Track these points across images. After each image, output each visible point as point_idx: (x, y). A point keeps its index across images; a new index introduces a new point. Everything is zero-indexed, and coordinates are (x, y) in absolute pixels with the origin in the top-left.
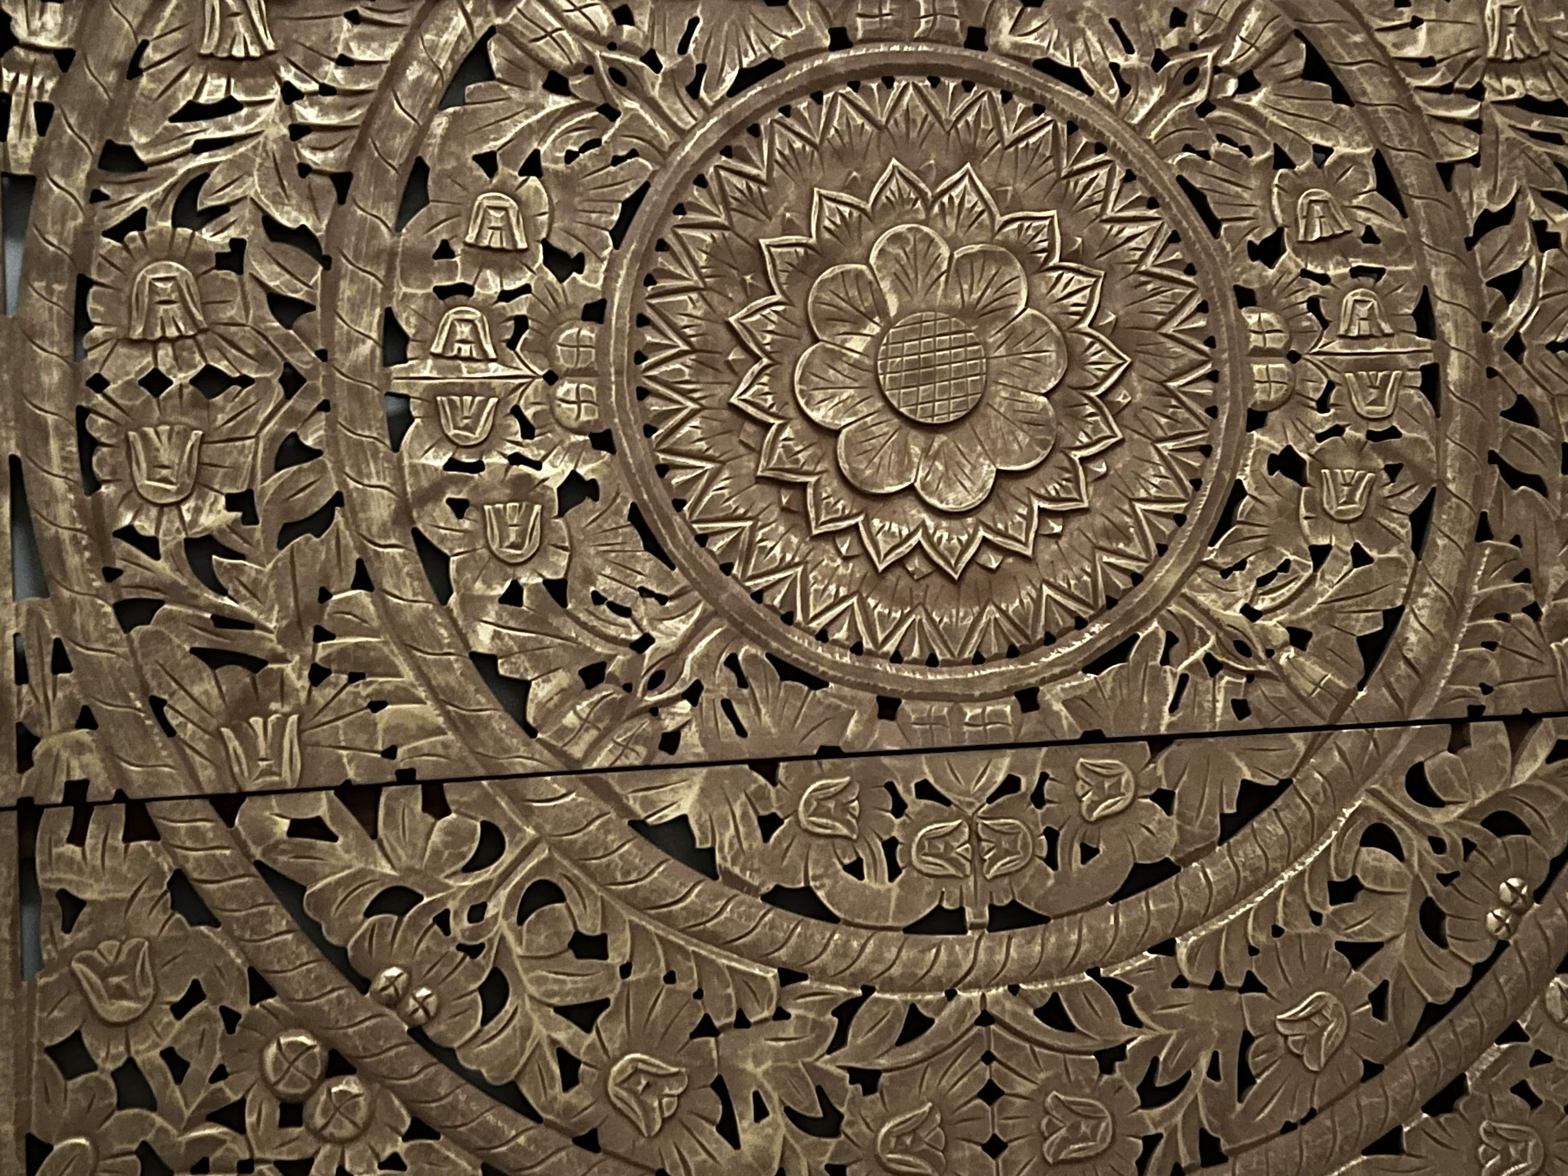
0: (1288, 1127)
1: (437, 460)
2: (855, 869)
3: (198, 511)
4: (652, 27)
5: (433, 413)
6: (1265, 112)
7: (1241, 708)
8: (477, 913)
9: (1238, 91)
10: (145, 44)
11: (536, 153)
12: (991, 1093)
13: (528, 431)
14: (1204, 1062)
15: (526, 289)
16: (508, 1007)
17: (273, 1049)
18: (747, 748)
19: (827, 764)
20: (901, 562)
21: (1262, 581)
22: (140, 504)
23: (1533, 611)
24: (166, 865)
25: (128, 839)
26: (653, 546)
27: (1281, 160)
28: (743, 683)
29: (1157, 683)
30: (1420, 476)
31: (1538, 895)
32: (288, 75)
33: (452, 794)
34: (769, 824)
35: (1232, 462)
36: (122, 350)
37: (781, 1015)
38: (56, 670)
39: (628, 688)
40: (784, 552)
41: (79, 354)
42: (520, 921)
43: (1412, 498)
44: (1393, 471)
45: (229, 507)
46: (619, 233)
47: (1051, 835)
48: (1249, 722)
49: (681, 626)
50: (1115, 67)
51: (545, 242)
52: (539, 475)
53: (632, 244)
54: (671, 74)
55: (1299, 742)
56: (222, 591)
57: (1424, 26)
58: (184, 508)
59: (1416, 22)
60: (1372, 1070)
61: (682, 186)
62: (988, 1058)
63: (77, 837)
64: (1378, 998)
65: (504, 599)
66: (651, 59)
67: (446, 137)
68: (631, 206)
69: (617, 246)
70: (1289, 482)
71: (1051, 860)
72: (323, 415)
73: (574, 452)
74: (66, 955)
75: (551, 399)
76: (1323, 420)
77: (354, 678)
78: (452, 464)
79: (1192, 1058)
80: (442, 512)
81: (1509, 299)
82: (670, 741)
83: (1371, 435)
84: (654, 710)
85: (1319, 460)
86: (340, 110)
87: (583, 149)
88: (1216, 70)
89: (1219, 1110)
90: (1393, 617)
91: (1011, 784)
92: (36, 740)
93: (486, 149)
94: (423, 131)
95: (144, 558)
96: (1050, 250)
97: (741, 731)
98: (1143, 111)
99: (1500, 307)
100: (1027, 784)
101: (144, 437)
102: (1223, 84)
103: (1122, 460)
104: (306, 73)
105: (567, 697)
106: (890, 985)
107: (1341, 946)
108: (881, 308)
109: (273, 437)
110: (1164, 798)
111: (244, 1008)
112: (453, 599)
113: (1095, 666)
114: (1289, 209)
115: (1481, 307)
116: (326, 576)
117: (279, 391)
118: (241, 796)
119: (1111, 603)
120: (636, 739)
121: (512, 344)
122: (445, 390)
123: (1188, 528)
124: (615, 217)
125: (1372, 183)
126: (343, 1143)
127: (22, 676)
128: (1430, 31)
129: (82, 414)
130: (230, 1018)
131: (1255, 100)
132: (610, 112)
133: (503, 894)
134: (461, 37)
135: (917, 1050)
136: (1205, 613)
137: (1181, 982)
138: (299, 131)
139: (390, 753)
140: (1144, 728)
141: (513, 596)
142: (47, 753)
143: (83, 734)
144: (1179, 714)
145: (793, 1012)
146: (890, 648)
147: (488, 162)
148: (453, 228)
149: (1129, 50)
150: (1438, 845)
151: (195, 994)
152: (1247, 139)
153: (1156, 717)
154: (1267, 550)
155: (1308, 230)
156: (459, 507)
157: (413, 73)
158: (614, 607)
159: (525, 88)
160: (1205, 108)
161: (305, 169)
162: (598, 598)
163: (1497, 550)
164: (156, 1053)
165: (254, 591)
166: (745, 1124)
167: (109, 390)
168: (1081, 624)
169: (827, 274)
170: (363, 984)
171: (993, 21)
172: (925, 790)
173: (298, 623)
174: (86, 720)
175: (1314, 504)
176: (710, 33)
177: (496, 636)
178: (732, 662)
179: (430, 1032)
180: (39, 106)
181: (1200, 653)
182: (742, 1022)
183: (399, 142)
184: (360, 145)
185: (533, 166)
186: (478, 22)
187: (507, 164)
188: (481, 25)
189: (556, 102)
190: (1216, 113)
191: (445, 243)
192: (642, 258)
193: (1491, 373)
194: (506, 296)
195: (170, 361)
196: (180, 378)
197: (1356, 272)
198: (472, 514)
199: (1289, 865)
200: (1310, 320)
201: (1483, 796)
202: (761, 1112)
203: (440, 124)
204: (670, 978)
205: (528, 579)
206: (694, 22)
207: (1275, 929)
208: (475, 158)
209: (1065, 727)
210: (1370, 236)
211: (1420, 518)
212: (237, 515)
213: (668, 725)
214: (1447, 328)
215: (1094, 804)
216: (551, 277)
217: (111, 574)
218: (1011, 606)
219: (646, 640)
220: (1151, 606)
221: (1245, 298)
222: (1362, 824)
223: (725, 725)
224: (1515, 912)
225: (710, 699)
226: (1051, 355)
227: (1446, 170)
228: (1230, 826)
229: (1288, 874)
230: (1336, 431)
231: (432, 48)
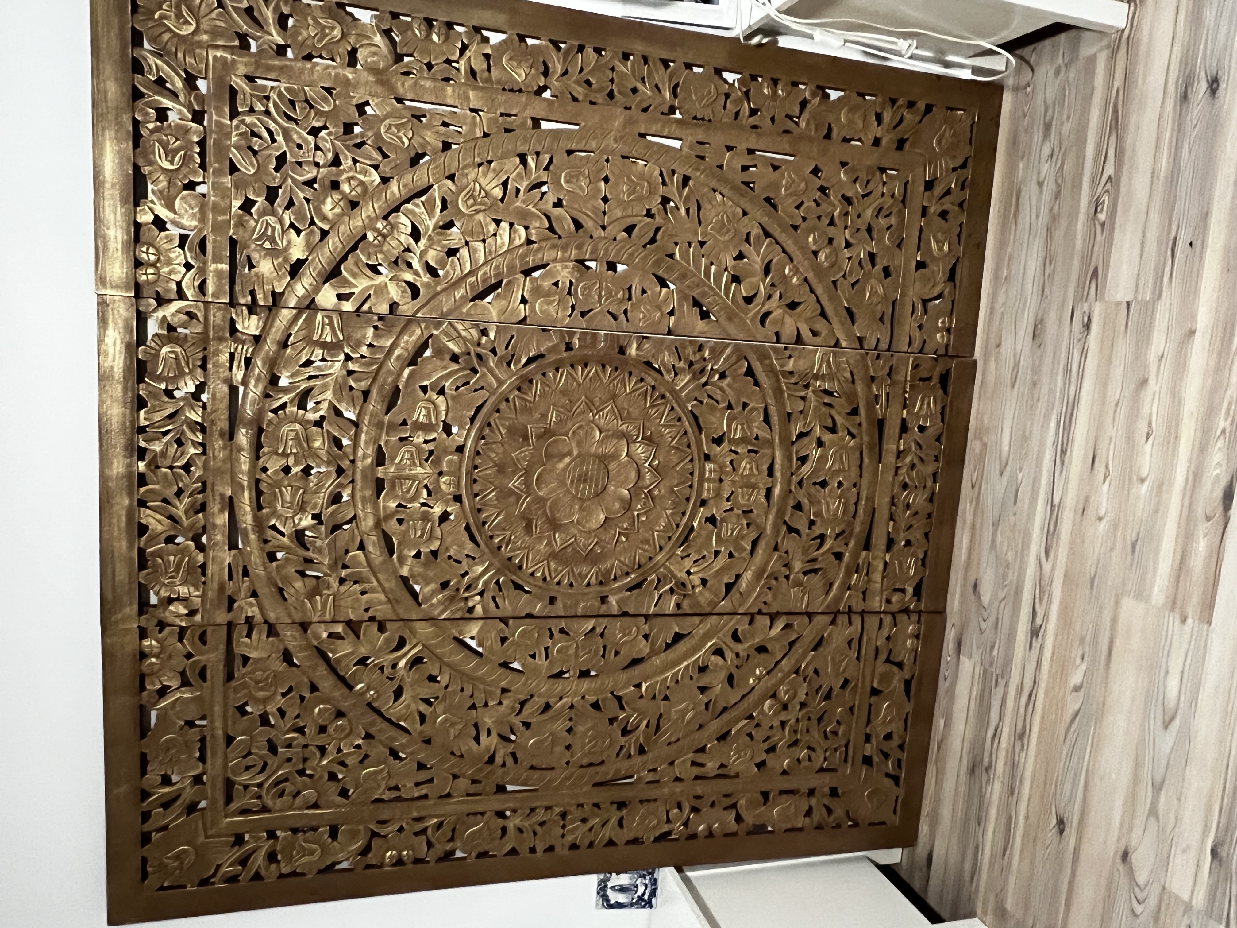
0: (669, 744)
1: (393, 505)
2: (533, 656)
3: (301, 519)
4: (495, 338)
5: (393, 486)
6: (727, 388)
7: (678, 606)
8: (394, 666)
9: (719, 379)
10: (290, 334)
11: (444, 386)
12: (570, 730)
13: (429, 494)
14: (645, 723)
15: (434, 440)
16: (403, 697)
17: (317, 710)
18: (499, 613)
19: (528, 620)
20: (564, 549)
21: (695, 562)
22: (279, 517)
23: (787, 577)
24: (282, 648)
25: (268, 637)
26: (473, 539)
27: (730, 407)
28: (500, 590)
29: (651, 596)
30: (758, 526)
31: (768, 673)
32: (347, 350)
33: (388, 625)
34: (503, 640)
35: (692, 518)
36: (275, 457)
37: (500, 703)
38: (243, 576)
39: (458, 590)
40: (522, 543)
41: (258, 458)
42: (410, 669)
43: (754, 535)
44: (748, 525)
45: (313, 519)
46: (472, 419)
47: (605, 647)
48: (680, 612)
49: (480, 569)
50: (673, 366)
51: (444, 421)
52: (432, 511)
53: (477, 424)
54: (501, 358)
55: (697, 620)
56: (307, 549)
57: (792, 359)
58: (295, 518)
59: (790, 357)
60: (701, 726)
61: (499, 403)
62: (571, 719)
63: (249, 635)
64: (707, 705)
65: (414, 557)
66: (494, 351)
67: (409, 378)
68: (479, 409)
69: (472, 424)
70: (711, 527)
71: (603, 656)
72: (351, 485)
73: (447, 503)
74: (243, 676)
75: (439, 482)
76: (728, 505)
77: (355, 582)
78: (400, 506)
79: (640, 722)
80: (394, 522)
81: (803, 464)
82: (471, 610)
83: (744, 512)
84: (466, 599)
85: (723, 520)
86: (367, 365)
87: (463, 385)
88: (712, 370)
89: (647, 738)
90: (738, 577)
91: (593, 629)
92: (235, 601)
93: (424, 384)
94: (399, 374)
95: (279, 537)
96: (638, 435)
97: (498, 607)
98: (682, 384)
99: (799, 468)
100: (599, 630)
101: (281, 492)
102: (713, 376)
103: (652, 515)
104: (354, 350)
105: (434, 593)
106: (540, 696)
107: (699, 688)
108: (570, 453)
109: (331, 494)
110: (646, 637)
111: (307, 695)
112: (395, 556)
113: (629, 590)
114: (729, 426)
115: (791, 466)
116: (347, 544)
117: (334, 475)
118: (310, 623)
119: (640, 566)
120: (458, 610)
121: (427, 460)
122: (399, 478)
123: (672, 542)
124: (472, 413)
125: (762, 419)
126: (341, 740)
127: (231, 578)
128: (795, 361)
129: (258, 481)
130: (302, 698)
131: (725, 383)
132: (475, 371)
133: (404, 661)
134: (418, 338)
135: (545, 716)
136: (671, 572)
137: (641, 697)
138: (350, 373)
139: (366, 610)
140: (644, 611)
141: (418, 555)
142: (239, 606)
143: (252, 600)
144: (657, 608)
145: (505, 702)
146: (556, 580)
147: (424, 389)
148: (408, 414)
149: (680, 360)
150: (737, 655)
151: (290, 689)
152: (719, 398)
153: (650, 607)
154: (699, 551)
155: (735, 434)
156: (400, 522)
157: (397, 352)
158: (456, 561)
159: (442, 359)
160: (705, 384)
161: (351, 388)
162: (450, 557)
163: (780, 557)
164: (275, 709)
165: (319, 551)
166: (483, 737)
167: (269, 472)
168: (627, 574)
169: (551, 439)
170: (351, 688)
171: (629, 344)
172: (562, 631)
173: (336, 563)
174: (254, 594)
175: (718, 536)
176: (518, 342)
177: (410, 570)
178: (497, 583)
179: (375, 705)
180: (246, 358)
181: (668, 587)
182: (486, 705)
183: (390, 379)
184: (374, 380)
185: (442, 392)
186: (425, 332)
187: (432, 390)
188: (427, 334)
189: (454, 367)
190: (708, 387)
191: (405, 420)
192: (481, 429)
193: (790, 491)
194: (426, 442)
195: (293, 461)
196: (296, 470)
197: (750, 451)
198: (405, 524)
199: (685, 659)
200: (729, 468)
201: (757, 640)
202: (489, 733)
203: (407, 372)
204: (462, 690)
205: (424, 550)
206: (512, 337)
207: (677, 682)
208: (421, 387)
209: (615, 610)
210: (757, 438)
211: (755, 543)
212: (315, 522)
213: (470, 604)
214: (778, 474)
215: (621, 638)
216: (445, 436)
217: (266, 542)
218: (603, 567)
219: (466, 573)
220: (654, 569)
221: (707, 458)
222: (713, 649)
223: (492, 605)
224: (759, 679)
225: (488, 596)
226: (633, 475)
227: (789, 414)
228: (668, 646)
229: (685, 663)
230: (731, 509)
231: (407, 342)
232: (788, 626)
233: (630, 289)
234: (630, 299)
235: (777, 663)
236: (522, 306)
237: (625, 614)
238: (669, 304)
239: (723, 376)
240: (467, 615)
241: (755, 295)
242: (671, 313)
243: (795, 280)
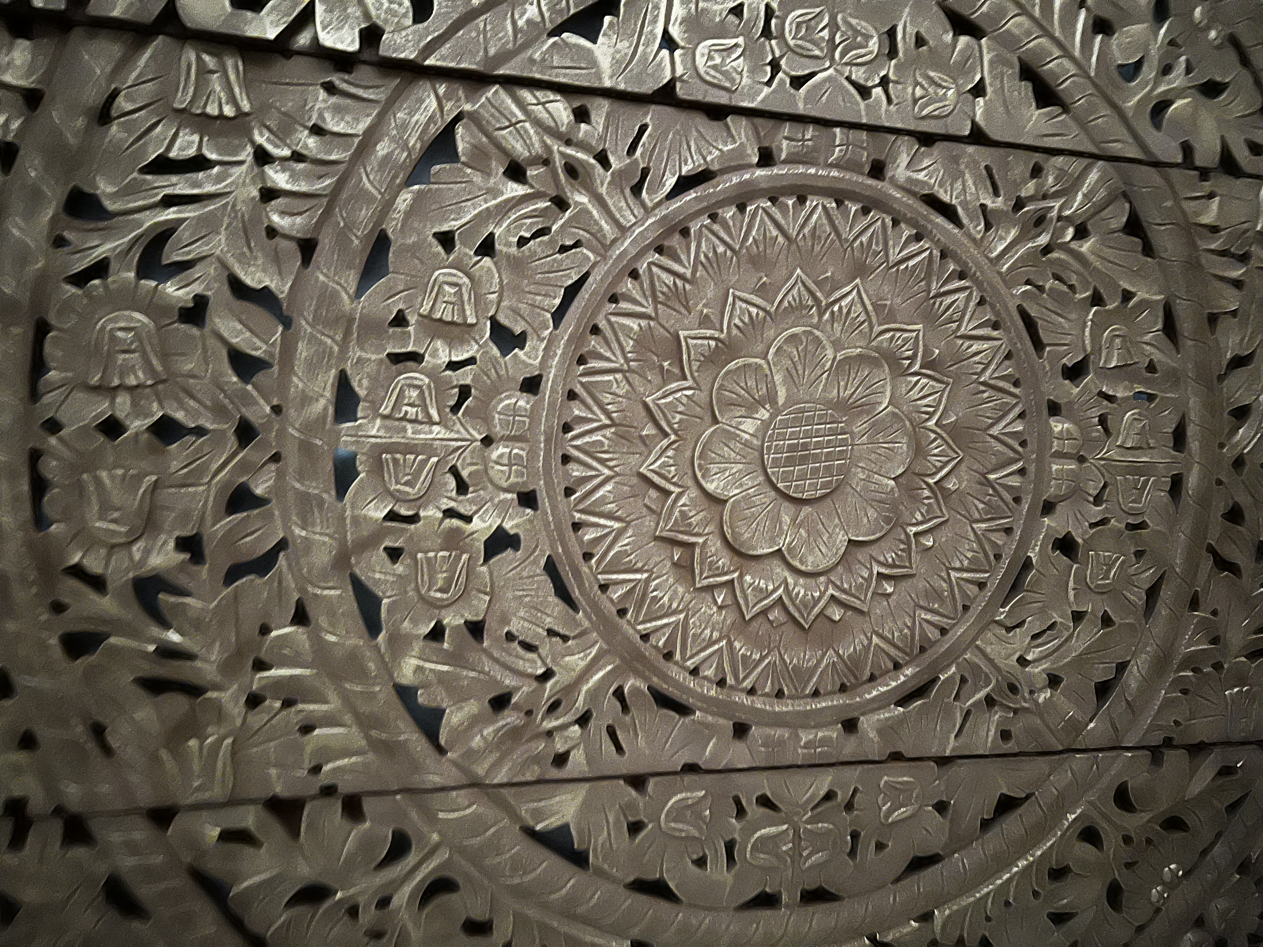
1: (376, 513)
2: (701, 862)
3: (147, 552)
4: (606, 128)
5: (378, 468)
6: (1092, 258)
7: (1005, 735)
8: (384, 903)
9: (1073, 239)
10: (117, 92)
11: (492, 235)
13: (462, 487)
15: (471, 361)
18: (624, 765)
19: (688, 779)
20: (764, 612)
21: (1035, 637)
22: (90, 544)
24: (101, 871)
25: (65, 845)
26: (562, 592)
27: (1097, 299)
28: (626, 710)
29: (948, 712)
30: (1157, 557)
31: (1188, 874)
32: (261, 138)
33: (368, 805)
34: (635, 828)
35: (1027, 542)
36: (80, 395)
39: (529, 713)
40: (671, 600)
41: (34, 395)
42: (421, 909)
43: (1148, 576)
44: (1139, 554)
45: (179, 549)
46: (559, 315)
47: (855, 836)
48: (1010, 746)
49: (579, 663)
50: (983, 206)
51: (493, 319)
52: (468, 528)
53: (569, 327)
54: (619, 175)
55: (1042, 763)
56: (168, 626)
57: (1217, 199)
58: (135, 548)
59: (1211, 196)
61: (618, 279)
63: (17, 845)
65: (428, 637)
66: (603, 159)
67: (409, 213)
68: (572, 292)
69: (556, 327)
70: (1065, 559)
71: (852, 855)
72: (273, 467)
73: (502, 508)
75: (485, 461)
76: (1096, 512)
77: (287, 704)
78: (392, 516)
80: (379, 557)
81: (1239, 424)
82: (561, 759)
83: (1128, 526)
84: (550, 733)
85: (1089, 544)
86: (308, 176)
87: (535, 236)
88: (1060, 218)
90: (1122, 667)
91: (829, 796)
93: (445, 228)
94: (388, 205)
95: (91, 594)
96: (913, 358)
97: (620, 751)
98: (1000, 248)
99: (1233, 432)
100: (842, 797)
101: (98, 480)
102: (1064, 229)
103: (944, 535)
104: (280, 139)
105: (475, 722)
107: (1051, 916)
108: (771, 398)
109: (225, 485)
110: (942, 807)
112: (382, 636)
113: (902, 702)
114: (1096, 340)
116: (267, 613)
117: (232, 442)
118: (175, 810)
119: (923, 650)
120: (532, 760)
121: (455, 410)
122: (391, 448)
123: (988, 594)
124: (557, 301)
125: (1160, 326)
128: (1220, 204)
129: (35, 456)
131: (1085, 247)
132: (561, 204)
133: (407, 889)
134: (431, 119)
136: (991, 662)
137: (934, 943)
138: (269, 194)
139: (314, 771)
140: (934, 751)
141: (437, 633)
143: (22, 756)
144: (961, 740)
146: (747, 684)
147: (446, 240)
148: (409, 300)
149: (996, 193)
150: (1127, 839)
152: (1074, 279)
153: (945, 742)
154: (1042, 613)
155: (1108, 359)
156: (394, 554)
157: (382, 149)
158: (524, 645)
159: (487, 173)
160: (1047, 250)
161: (272, 232)
162: (510, 637)
163: (1202, 620)
165: (197, 627)
167: (63, 433)
168: (897, 666)
169: (732, 365)
171: (893, 156)
172: (764, 801)
173: (238, 655)
174: (27, 742)
175: (1080, 579)
176: (657, 139)
177: (419, 669)
178: (619, 694)
181: (983, 693)
183: (365, 214)
184: (328, 212)
185: (487, 248)
186: (448, 106)
187: (463, 244)
188: (451, 110)
189: (515, 190)
190: (1055, 255)
191: (400, 313)
192: (577, 340)
193: (1219, 482)
194: (453, 366)
195: (128, 406)
196: (137, 425)
197: (1137, 395)
198: (405, 559)
199: (1024, 856)
200: (1098, 432)
201: (1165, 805)
203: (405, 199)
205: (451, 620)
206: (643, 129)
207: (1007, 904)
208: (435, 235)
209: (875, 750)
210: (1151, 368)
211: (1153, 593)
212: (185, 556)
213: (560, 747)
214: (1194, 445)
215: (890, 812)
216: (496, 351)
217: (58, 608)
218: (846, 651)
219: (547, 675)
220: (951, 656)
221: (1054, 409)
222: (1080, 827)
223: (608, 746)
224: (1170, 886)
225: (598, 725)
226: (903, 446)
227: (1213, 319)
228: (986, 825)
229: (1022, 863)
230: (1103, 522)
231: (403, 127)
232: (1226, 771)
233: (892, 33)
234: (893, 53)
235: (1205, 852)
236: (665, 53)
237: (896, 757)
238: (972, 70)
239: (1081, 233)
240: (555, 773)
241: (1138, 65)
242: (979, 90)
243: (1213, 34)
